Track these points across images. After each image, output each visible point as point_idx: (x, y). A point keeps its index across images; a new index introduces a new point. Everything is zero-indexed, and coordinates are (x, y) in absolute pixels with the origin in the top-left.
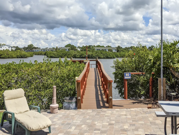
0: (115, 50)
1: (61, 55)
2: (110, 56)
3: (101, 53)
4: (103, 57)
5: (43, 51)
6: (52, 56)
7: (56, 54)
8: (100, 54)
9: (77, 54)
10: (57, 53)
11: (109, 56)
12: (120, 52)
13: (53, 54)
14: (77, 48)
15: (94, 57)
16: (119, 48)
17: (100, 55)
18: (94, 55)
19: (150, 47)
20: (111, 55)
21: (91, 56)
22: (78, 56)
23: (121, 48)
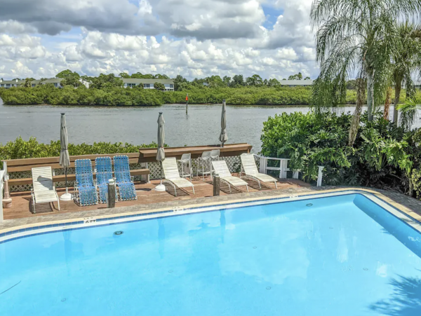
0: (171, 85)
1: (34, 99)
2: (147, 100)
3: (128, 94)
4: (130, 103)
5: (5, 86)
6: (12, 102)
7: (23, 96)
8: (124, 96)
9: (72, 97)
10: (26, 94)
11: (145, 102)
12: (181, 90)
13: (15, 96)
14: (81, 80)
15: (110, 102)
16: (180, 81)
17: (125, 98)
18: (111, 99)
19: (250, 78)
20: (149, 98)
21: (104, 102)
22: (72, 100)
23: (185, 80)
